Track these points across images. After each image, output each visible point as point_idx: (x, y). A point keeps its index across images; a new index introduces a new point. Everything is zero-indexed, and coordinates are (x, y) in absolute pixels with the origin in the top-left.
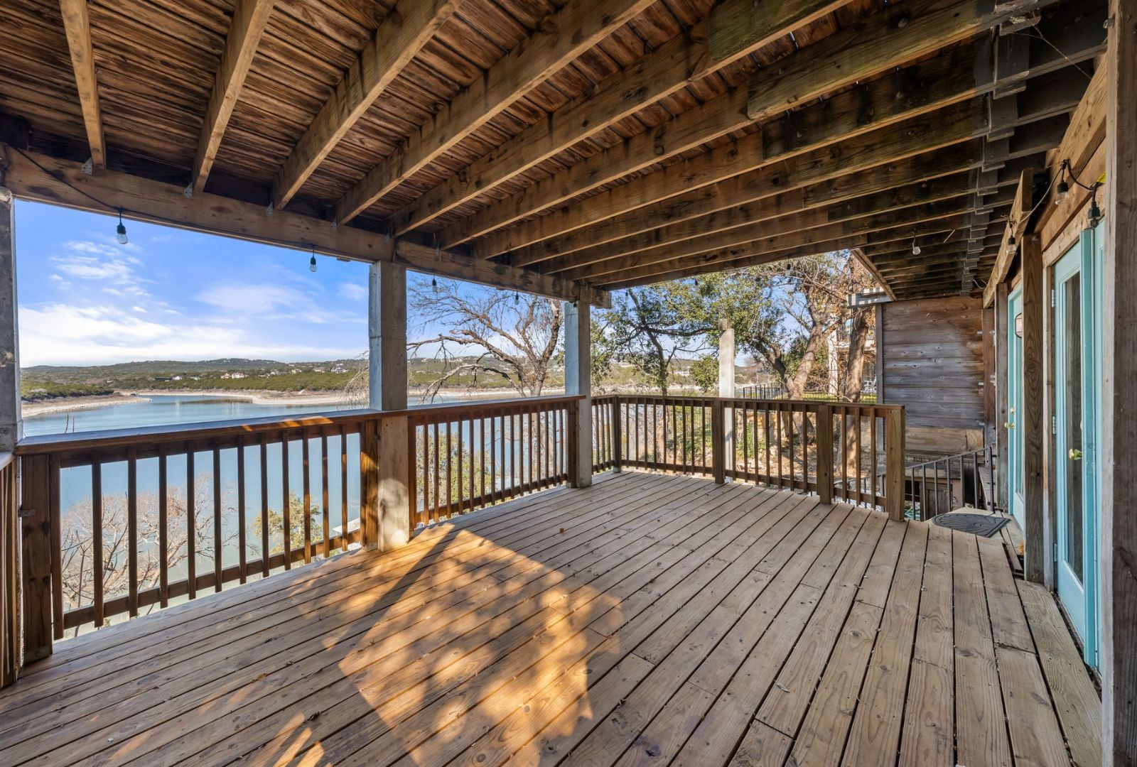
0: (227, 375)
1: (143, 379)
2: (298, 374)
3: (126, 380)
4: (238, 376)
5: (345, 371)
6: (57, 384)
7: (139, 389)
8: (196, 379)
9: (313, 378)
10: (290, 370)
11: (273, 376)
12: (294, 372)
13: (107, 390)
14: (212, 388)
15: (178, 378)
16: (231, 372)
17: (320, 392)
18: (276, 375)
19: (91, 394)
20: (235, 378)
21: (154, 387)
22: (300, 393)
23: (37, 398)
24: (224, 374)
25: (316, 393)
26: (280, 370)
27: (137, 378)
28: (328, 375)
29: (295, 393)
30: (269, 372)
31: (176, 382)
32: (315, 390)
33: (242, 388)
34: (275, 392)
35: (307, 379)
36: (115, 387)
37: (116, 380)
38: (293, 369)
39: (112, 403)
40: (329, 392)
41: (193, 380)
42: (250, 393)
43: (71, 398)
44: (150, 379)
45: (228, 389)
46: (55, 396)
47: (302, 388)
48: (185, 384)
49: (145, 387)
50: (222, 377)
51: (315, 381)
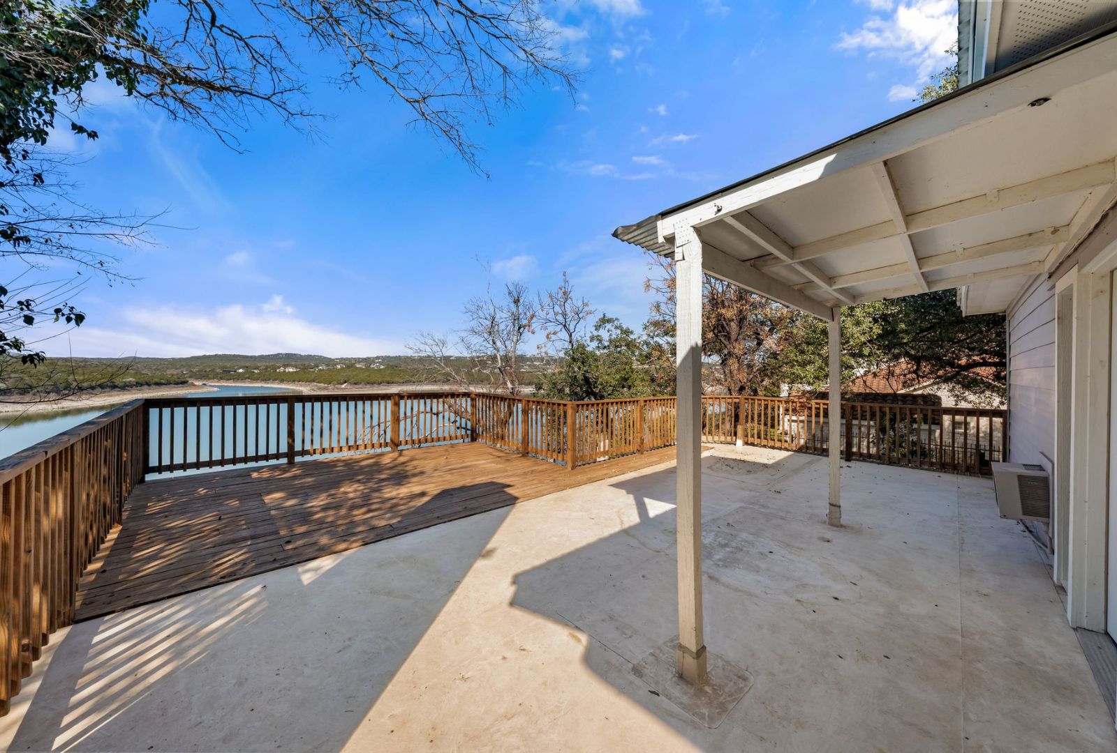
0: (282, 368)
1: (213, 370)
2: (342, 368)
3: (199, 371)
4: (291, 370)
5: (382, 367)
6: (143, 374)
7: (209, 379)
8: (256, 371)
9: (355, 373)
10: (336, 365)
11: (320, 370)
12: (339, 367)
13: (183, 380)
14: (269, 380)
15: (241, 371)
16: (285, 366)
17: (361, 386)
18: (323, 370)
19: (170, 384)
20: (289, 372)
21: (221, 378)
22: (343, 386)
23: (128, 386)
24: (279, 368)
25: (357, 386)
26: (327, 365)
27: (208, 370)
28: (368, 370)
29: (339, 386)
30: (318, 367)
31: (240, 374)
32: (356, 384)
33: (294, 381)
34: (322, 385)
35: (349, 373)
36: (190, 377)
37: (191, 371)
38: (338, 364)
39: (187, 391)
40: (368, 386)
41: (253, 372)
42: (301, 386)
43: (154, 387)
44: (218, 371)
45: (282, 381)
46: (141, 385)
47: (345, 382)
48: (247, 376)
49: (214, 378)
50: (278, 371)
51: (356, 375)
